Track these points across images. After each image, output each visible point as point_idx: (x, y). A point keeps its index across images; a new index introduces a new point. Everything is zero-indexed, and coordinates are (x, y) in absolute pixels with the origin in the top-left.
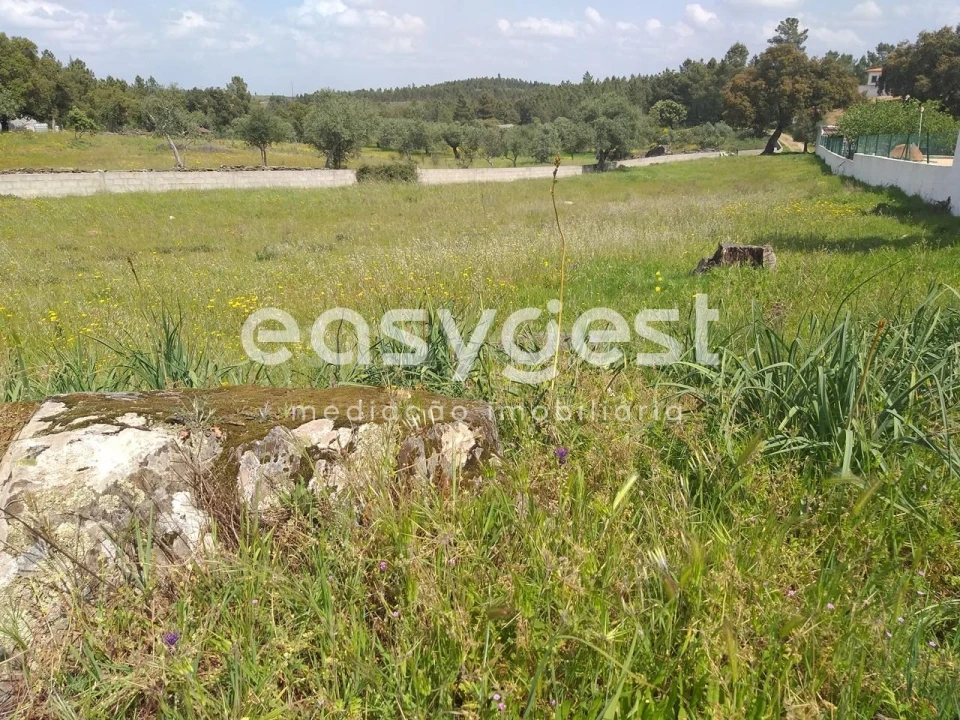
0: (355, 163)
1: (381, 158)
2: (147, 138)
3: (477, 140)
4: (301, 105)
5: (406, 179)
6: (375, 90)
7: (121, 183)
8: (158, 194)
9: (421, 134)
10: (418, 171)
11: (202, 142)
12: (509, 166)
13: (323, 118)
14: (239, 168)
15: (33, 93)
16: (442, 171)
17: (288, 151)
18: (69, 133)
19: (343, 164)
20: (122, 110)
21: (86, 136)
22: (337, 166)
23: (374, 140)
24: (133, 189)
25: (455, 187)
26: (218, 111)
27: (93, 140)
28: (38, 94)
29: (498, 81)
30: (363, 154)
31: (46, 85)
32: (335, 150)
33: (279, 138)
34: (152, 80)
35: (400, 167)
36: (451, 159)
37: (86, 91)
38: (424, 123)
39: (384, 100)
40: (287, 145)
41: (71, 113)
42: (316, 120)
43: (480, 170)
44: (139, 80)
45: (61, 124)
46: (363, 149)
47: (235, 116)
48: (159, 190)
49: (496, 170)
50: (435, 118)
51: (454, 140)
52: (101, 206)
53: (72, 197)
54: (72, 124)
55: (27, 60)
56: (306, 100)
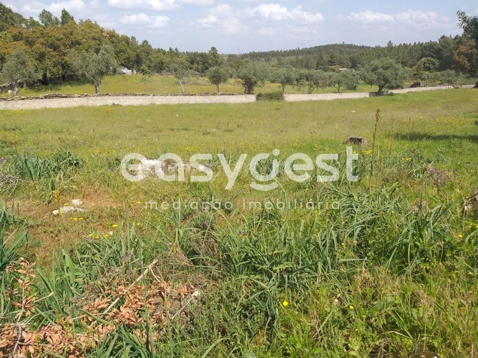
2: (172, 77)
5: (278, 99)
6: (279, 51)
7: (160, 100)
10: (284, 95)
15: (128, 58)
18: (140, 76)
19: (252, 92)
20: (163, 63)
21: (147, 77)
24: (164, 103)
26: (204, 63)
27: (150, 79)
31: (133, 55)
32: (249, 85)
34: (176, 49)
35: (276, 94)
37: (148, 55)
39: (284, 56)
41: (142, 68)
44: (171, 49)
45: (138, 70)
47: (211, 66)
48: (174, 103)
52: (152, 110)
53: (141, 106)
54: (142, 72)
55: (126, 44)
56: (245, 56)
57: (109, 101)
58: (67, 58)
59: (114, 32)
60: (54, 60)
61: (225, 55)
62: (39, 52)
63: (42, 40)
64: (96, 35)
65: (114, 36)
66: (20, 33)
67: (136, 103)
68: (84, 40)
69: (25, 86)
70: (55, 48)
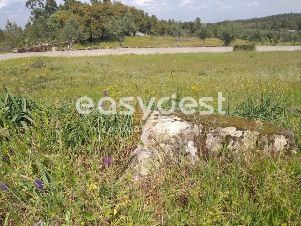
0: (233, 44)
1: (243, 43)
2: (170, 37)
3: (280, 36)
4: (217, 26)
5: (251, 49)
6: (243, 20)
7: (163, 51)
8: (172, 54)
9: (258, 34)
10: (256, 47)
11: (185, 38)
12: (292, 45)
13: (225, 29)
14: (196, 46)
15: (142, 25)
16: (265, 47)
17: (211, 41)
18: (150, 36)
19: (229, 45)
20: (164, 29)
21: (154, 37)
22: (227, 46)
23: (241, 36)
24: (165, 53)
25: (269, 53)
26: (191, 29)
27: (156, 38)
28: (143, 25)
29: (291, 15)
30: (236, 41)
31: (145, 23)
32: (227, 40)
33: (209, 37)
34: (173, 20)
35: (249, 45)
36: (268, 43)
37: (155, 24)
38: (261, 31)
39: (245, 23)
40: (211, 39)
41: (151, 31)
42: (222, 30)
43: (280, 47)
44: (170, 20)
45: (148, 34)
46: (236, 40)
47: (196, 30)
48: (172, 53)
49: (286, 47)
50: (264, 28)
51: (270, 36)
52: (157, 57)
53: (149, 55)
54: (151, 34)
55: (142, 16)
56: (219, 24)
57: (129, 51)
58: (104, 24)
59: (134, 8)
60: (96, 25)
61: (205, 24)
62: (87, 20)
63: (89, 12)
64: (123, 10)
65: (134, 11)
66: (76, 8)
67: (146, 53)
68: (115, 12)
69: (78, 43)
70: (97, 18)
